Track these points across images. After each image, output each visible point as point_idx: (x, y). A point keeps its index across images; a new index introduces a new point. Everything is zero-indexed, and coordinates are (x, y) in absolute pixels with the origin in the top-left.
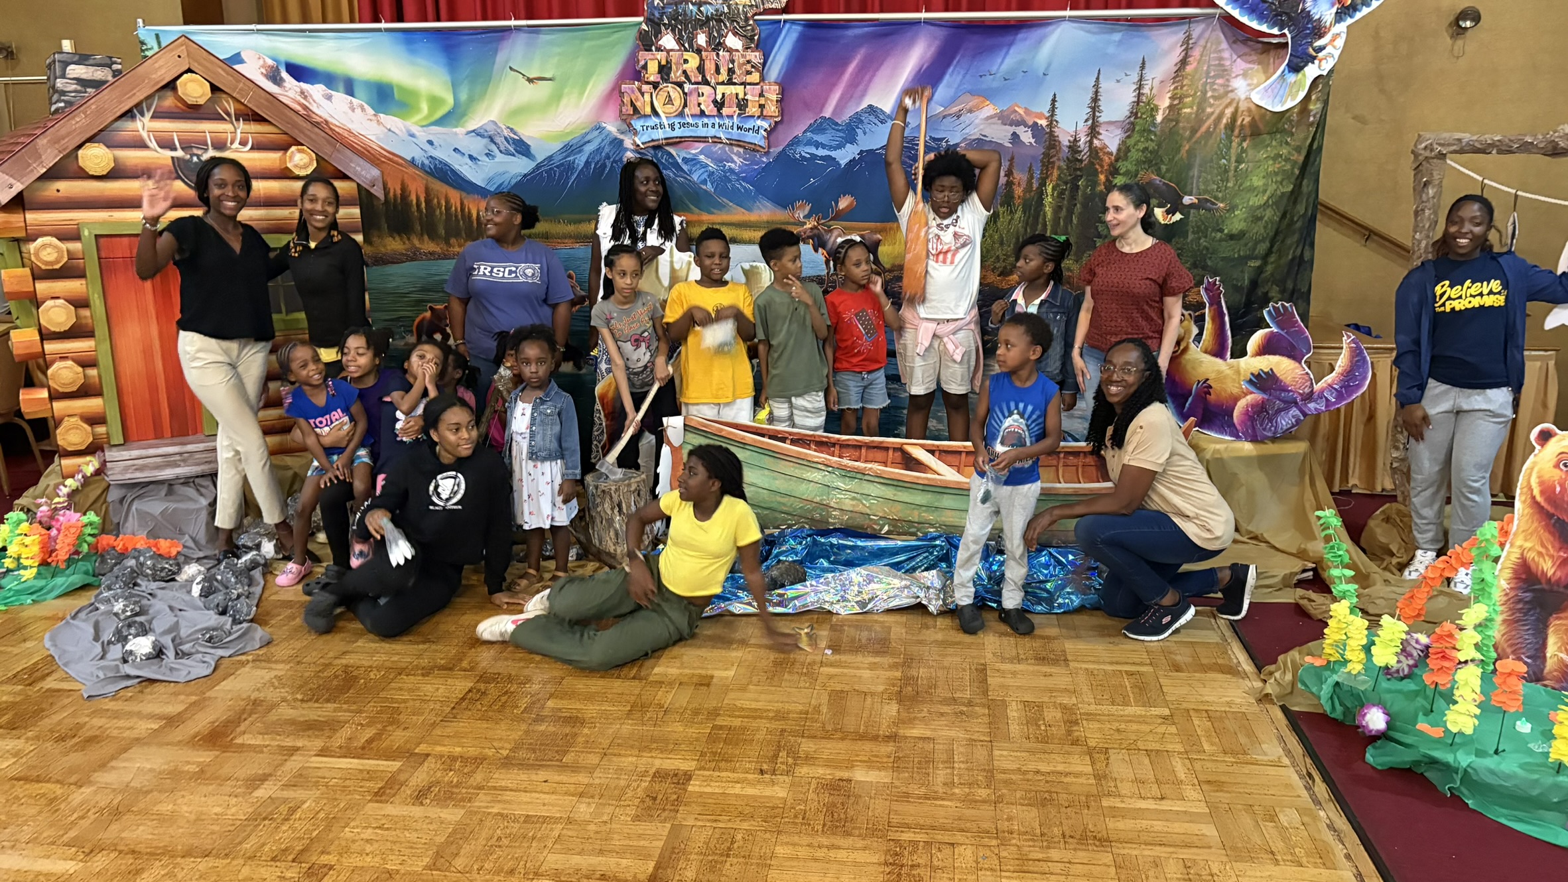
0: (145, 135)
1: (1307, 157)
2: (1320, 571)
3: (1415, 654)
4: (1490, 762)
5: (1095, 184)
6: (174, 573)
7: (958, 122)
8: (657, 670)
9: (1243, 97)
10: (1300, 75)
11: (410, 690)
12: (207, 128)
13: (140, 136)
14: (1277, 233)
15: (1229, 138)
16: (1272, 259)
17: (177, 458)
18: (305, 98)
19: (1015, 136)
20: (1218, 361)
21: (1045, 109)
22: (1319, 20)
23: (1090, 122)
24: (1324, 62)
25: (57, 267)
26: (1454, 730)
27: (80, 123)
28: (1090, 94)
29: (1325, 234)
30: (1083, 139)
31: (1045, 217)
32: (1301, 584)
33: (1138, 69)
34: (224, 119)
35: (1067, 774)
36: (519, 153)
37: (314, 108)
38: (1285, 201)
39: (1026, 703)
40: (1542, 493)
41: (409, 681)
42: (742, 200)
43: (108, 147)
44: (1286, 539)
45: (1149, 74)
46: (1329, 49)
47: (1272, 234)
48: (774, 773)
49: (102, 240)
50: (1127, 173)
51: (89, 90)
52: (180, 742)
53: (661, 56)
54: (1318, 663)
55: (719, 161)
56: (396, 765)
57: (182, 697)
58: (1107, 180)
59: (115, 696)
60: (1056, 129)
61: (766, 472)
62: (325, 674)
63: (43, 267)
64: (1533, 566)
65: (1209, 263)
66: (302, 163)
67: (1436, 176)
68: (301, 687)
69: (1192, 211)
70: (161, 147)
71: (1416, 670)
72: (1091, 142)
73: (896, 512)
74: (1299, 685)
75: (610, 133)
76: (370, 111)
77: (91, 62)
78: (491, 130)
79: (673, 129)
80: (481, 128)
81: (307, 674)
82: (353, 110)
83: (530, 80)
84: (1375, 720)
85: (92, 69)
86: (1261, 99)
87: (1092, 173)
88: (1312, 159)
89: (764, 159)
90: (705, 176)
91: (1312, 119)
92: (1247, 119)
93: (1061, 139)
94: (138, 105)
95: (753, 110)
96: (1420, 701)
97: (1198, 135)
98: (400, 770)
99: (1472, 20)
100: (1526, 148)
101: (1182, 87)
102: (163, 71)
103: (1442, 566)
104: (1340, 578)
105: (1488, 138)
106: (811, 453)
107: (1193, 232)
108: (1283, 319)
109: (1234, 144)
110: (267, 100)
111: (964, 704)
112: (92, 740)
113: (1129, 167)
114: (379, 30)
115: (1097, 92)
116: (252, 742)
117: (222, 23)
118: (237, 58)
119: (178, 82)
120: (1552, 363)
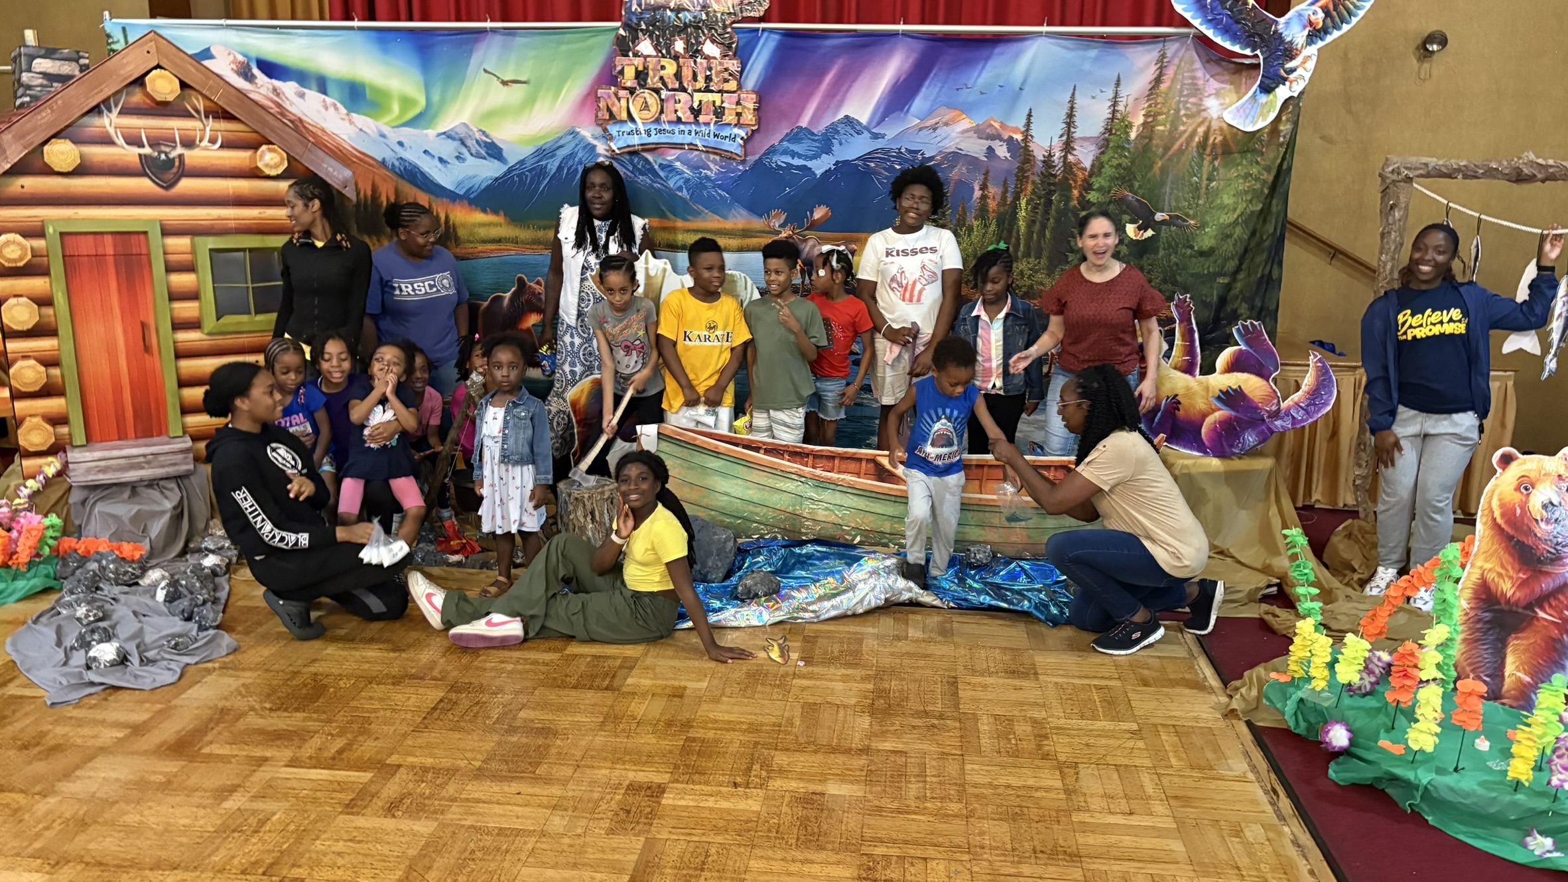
0: (111, 131)
1: (1277, 177)
2: (1285, 587)
3: (1377, 671)
4: (1450, 780)
5: (1068, 199)
6: (137, 577)
7: (934, 135)
8: (630, 681)
9: (1215, 116)
10: (1271, 96)
11: (381, 700)
12: (176, 125)
13: (107, 132)
14: (1246, 251)
15: (1201, 156)
16: (1241, 276)
17: (142, 459)
18: (278, 95)
19: (990, 150)
20: (1187, 376)
21: (1020, 123)
22: (1291, 42)
23: (1065, 138)
24: (1294, 84)
25: (21, 264)
26: (1416, 748)
27: (45, 119)
28: (1066, 110)
29: (1293, 252)
30: (1058, 154)
31: (1018, 231)
32: (1266, 599)
33: (1113, 86)
34: (191, 116)
35: (1038, 789)
36: (490, 155)
37: (287, 106)
38: (1255, 219)
39: (997, 717)
40: (1503, 515)
41: (379, 690)
42: (716, 207)
43: (74, 142)
44: (1252, 555)
45: (1124, 91)
46: (1300, 71)
47: (1241, 251)
48: (747, 787)
49: (66, 238)
50: (1100, 189)
51: (55, 84)
52: (145, 751)
53: (638, 62)
54: (1283, 679)
55: (695, 167)
56: (366, 776)
57: (147, 705)
58: (1081, 195)
59: (78, 704)
60: (1031, 144)
61: (739, 481)
62: (294, 682)
63: (6, 264)
64: (1492, 587)
65: (1179, 278)
66: (272, 163)
67: (1403, 199)
68: (268, 696)
69: (1164, 227)
70: (128, 143)
71: (1377, 687)
72: (1065, 157)
73: (868, 523)
74: (1264, 701)
75: (583, 138)
76: (343, 110)
77: (57, 56)
78: (462, 132)
79: (649, 135)
80: (452, 130)
81: (275, 682)
82: (327, 109)
83: (504, 83)
84: (1339, 737)
85: (58, 63)
86: (1234, 119)
87: (1064, 186)
88: (1281, 179)
89: (741, 167)
90: (681, 183)
91: (1281, 139)
92: (1219, 138)
93: (1035, 154)
94: (106, 101)
95: (729, 118)
96: (1382, 719)
97: (1171, 153)
98: (371, 781)
99: (1439, 44)
100: (1491, 173)
101: (1156, 104)
102: (132, 67)
103: (1404, 585)
104: (1305, 596)
105: (1454, 163)
106: (785, 463)
107: (1164, 249)
108: (1251, 337)
109: (1206, 163)
110: (238, 98)
111: (935, 717)
112: (57, 748)
113: (1103, 183)
114: (352, 28)
115: (1072, 108)
116: (220, 752)
117: (189, 17)
118: (206, 54)
119: (147, 78)
120: (1510, 383)
